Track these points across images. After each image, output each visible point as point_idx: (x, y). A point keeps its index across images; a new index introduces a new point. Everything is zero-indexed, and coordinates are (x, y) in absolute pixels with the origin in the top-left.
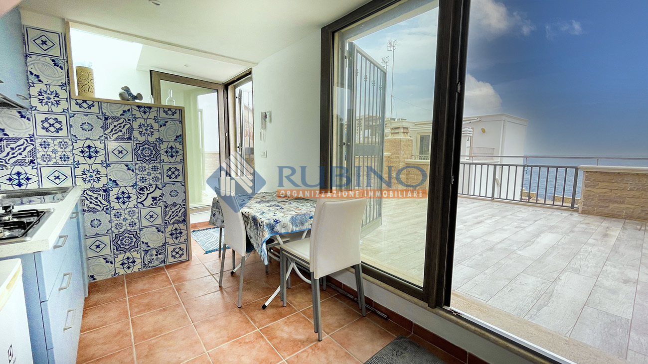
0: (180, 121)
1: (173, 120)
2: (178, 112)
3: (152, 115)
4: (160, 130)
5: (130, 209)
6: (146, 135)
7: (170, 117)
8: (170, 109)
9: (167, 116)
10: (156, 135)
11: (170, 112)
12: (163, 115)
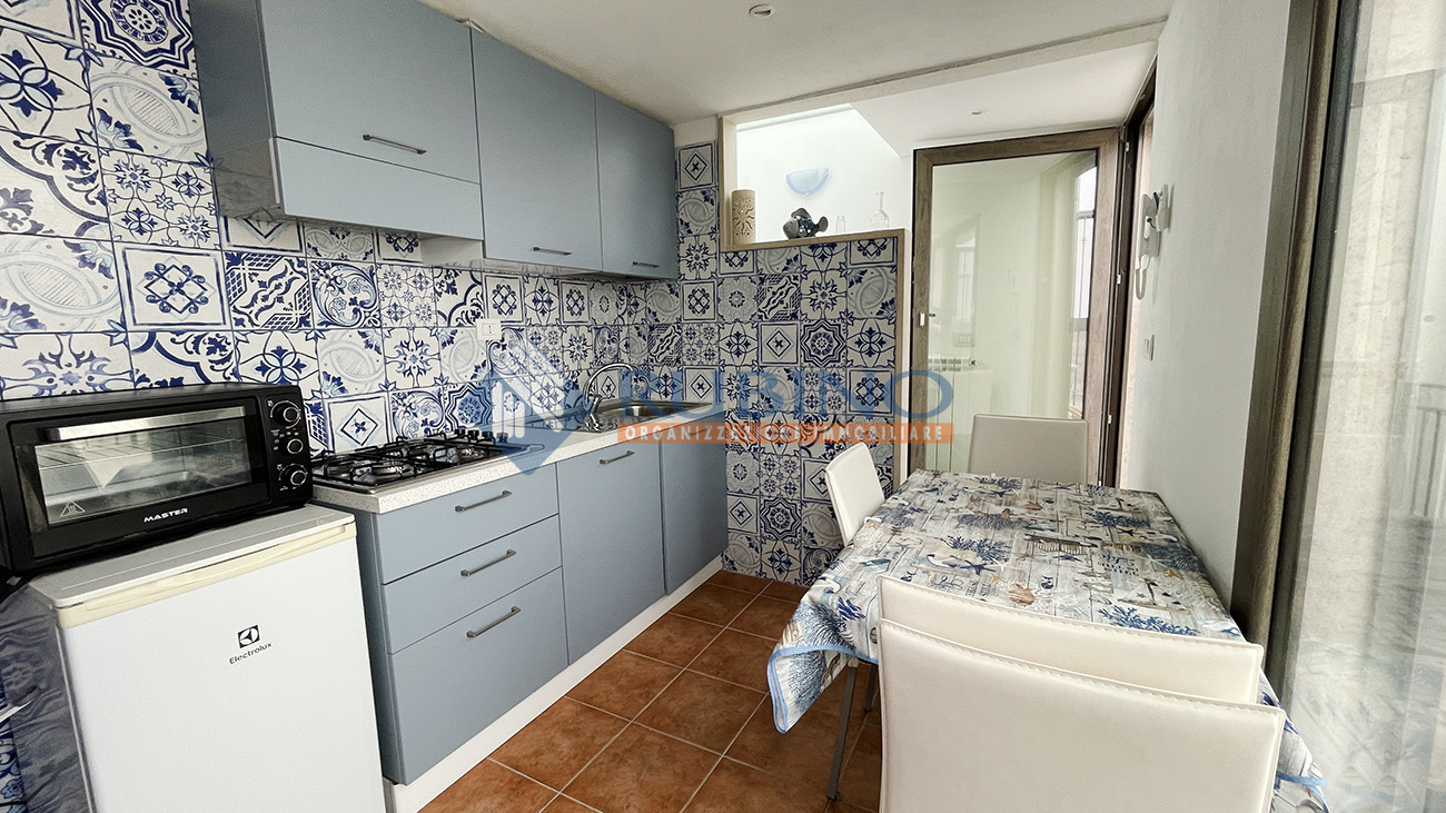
0: (893, 267)
1: (879, 265)
2: (889, 244)
3: (835, 262)
4: (849, 293)
5: (787, 458)
6: (823, 306)
7: (870, 259)
8: (872, 241)
9: (865, 259)
10: (841, 305)
11: (872, 249)
12: (857, 257)
